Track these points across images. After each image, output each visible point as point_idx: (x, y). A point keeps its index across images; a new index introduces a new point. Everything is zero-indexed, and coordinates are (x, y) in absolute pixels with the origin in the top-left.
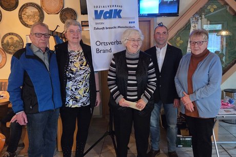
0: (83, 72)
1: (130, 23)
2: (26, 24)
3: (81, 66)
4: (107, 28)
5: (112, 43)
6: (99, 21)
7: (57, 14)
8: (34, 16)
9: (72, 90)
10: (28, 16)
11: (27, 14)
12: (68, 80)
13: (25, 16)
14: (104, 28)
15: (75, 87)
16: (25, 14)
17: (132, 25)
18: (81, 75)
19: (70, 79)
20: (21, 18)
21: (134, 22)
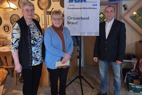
0: (41, 39)
1: (93, 5)
2: (41, 8)
3: (40, 35)
4: (76, 9)
5: (78, 19)
6: (71, 4)
7: (58, 1)
8: (45, 3)
9: (34, 53)
10: (42, 3)
11: (42, 2)
12: (32, 46)
13: (41, 3)
14: (74, 8)
15: (37, 51)
16: (41, 2)
17: (95, 7)
18: (40, 42)
19: (34, 45)
20: (38, 5)
21: (96, 5)
